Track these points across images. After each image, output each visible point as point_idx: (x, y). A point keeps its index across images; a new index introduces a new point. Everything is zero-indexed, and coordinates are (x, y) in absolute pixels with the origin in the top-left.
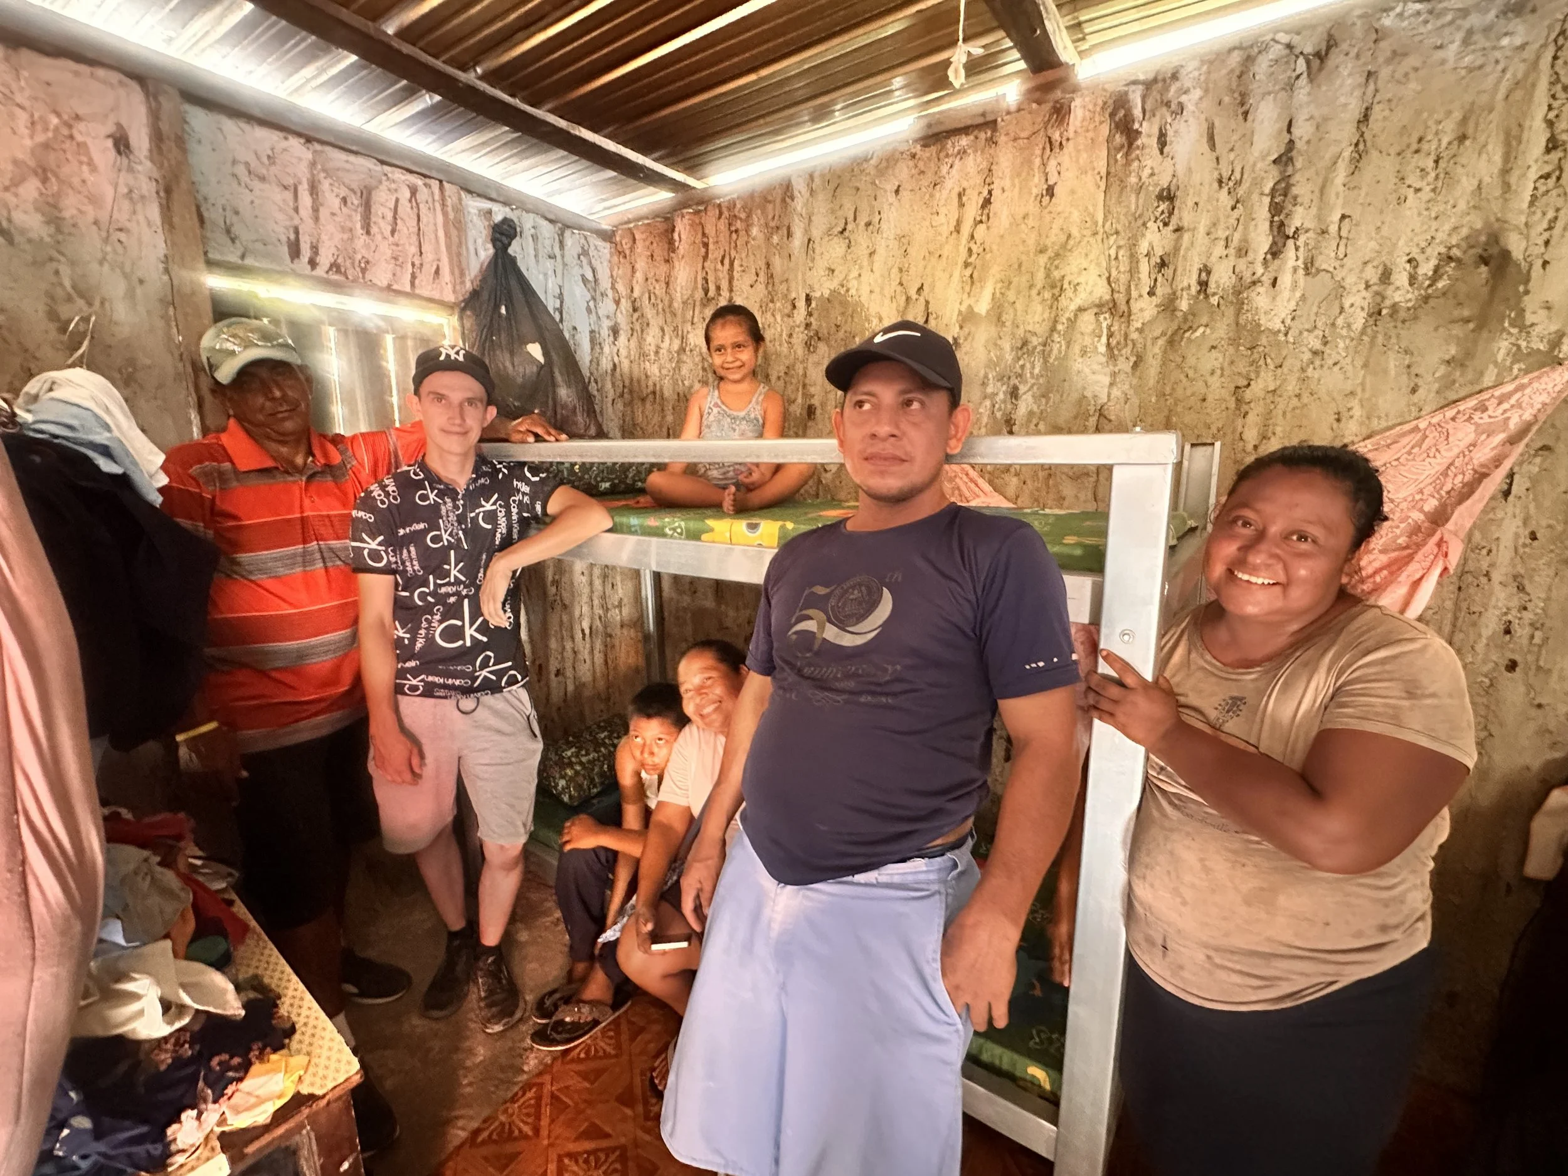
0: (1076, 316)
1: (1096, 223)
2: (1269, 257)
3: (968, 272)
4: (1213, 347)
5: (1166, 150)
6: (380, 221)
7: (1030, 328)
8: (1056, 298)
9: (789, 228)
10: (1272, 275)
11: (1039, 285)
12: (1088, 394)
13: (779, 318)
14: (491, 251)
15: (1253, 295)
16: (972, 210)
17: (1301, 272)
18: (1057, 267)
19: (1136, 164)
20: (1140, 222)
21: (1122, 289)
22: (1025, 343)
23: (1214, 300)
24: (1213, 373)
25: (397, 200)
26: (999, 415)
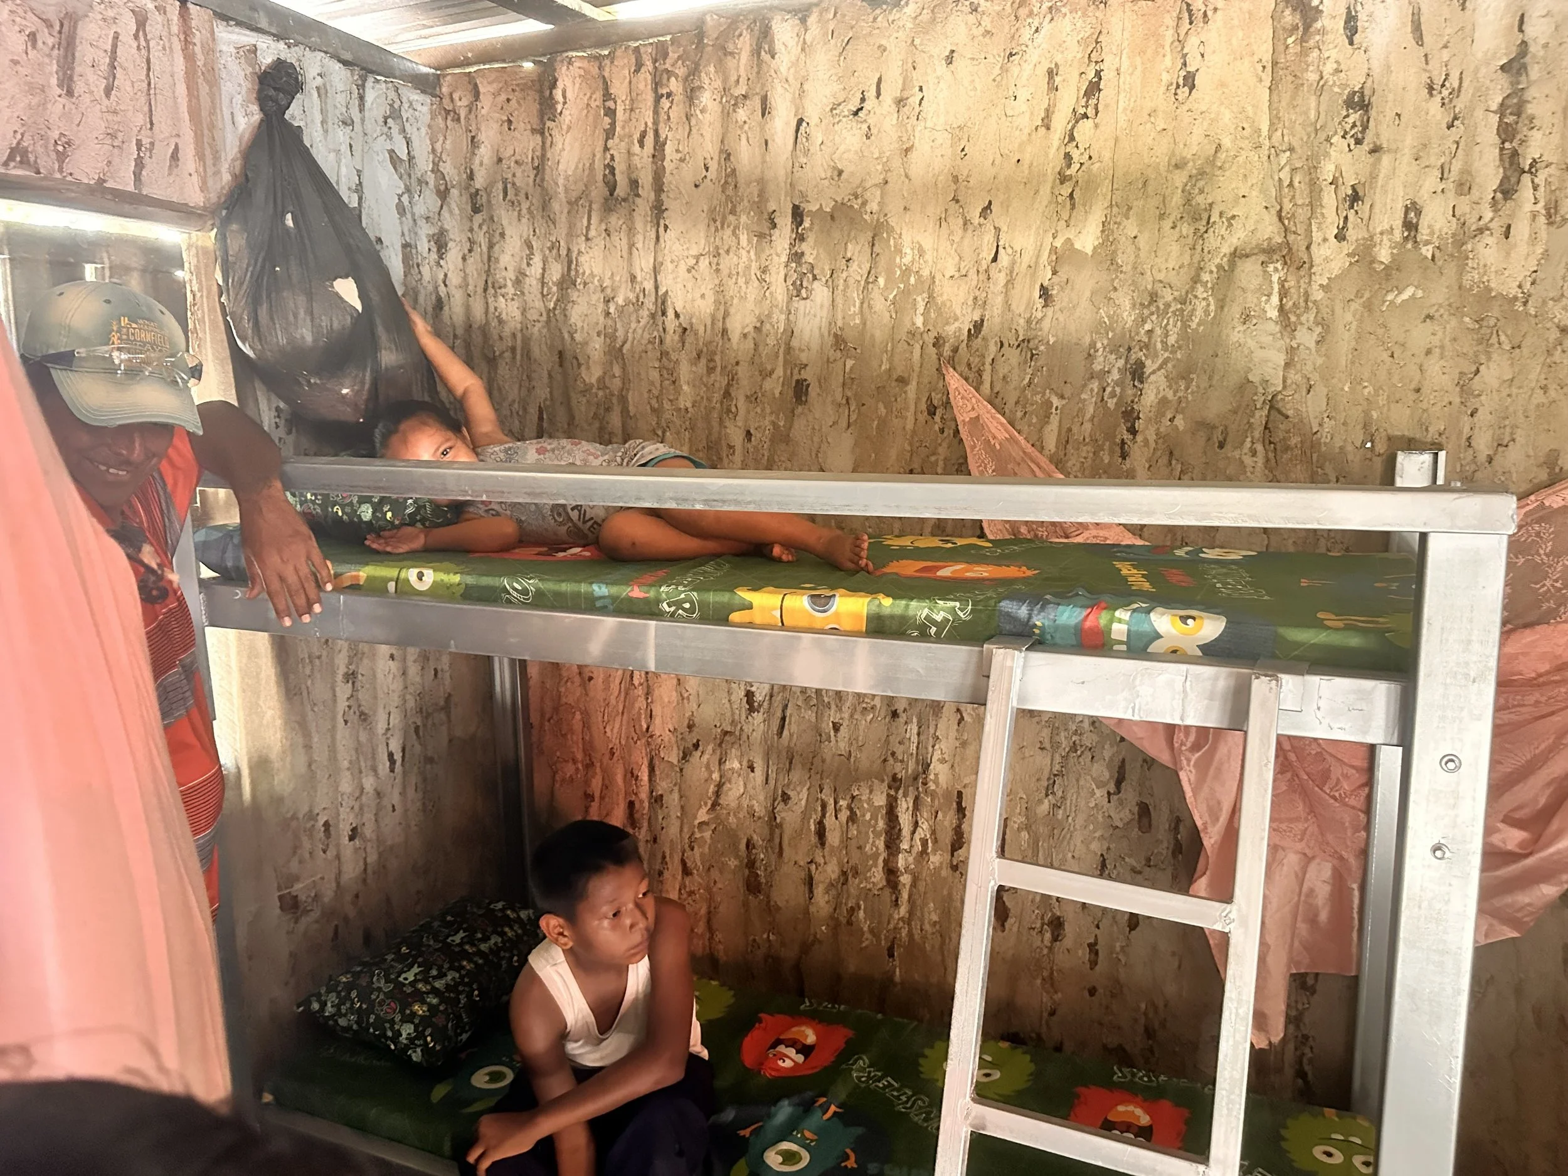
0: (1232, 264)
1: (1258, 131)
2: (1499, 195)
3: (1066, 190)
4: (1429, 317)
5: (1357, 38)
6: (89, 72)
7: (1161, 276)
8: (1200, 235)
9: (764, 100)
10: (1505, 221)
11: (1175, 214)
12: (1254, 377)
13: (744, 239)
14: (257, 117)
15: (1481, 246)
16: (1069, 97)
17: (1542, 220)
18: (1201, 191)
19: (1315, 53)
20: (1322, 136)
21: (1301, 229)
22: (1154, 297)
23: (1427, 251)
24: (1428, 352)
25: (116, 37)
26: (1111, 403)
